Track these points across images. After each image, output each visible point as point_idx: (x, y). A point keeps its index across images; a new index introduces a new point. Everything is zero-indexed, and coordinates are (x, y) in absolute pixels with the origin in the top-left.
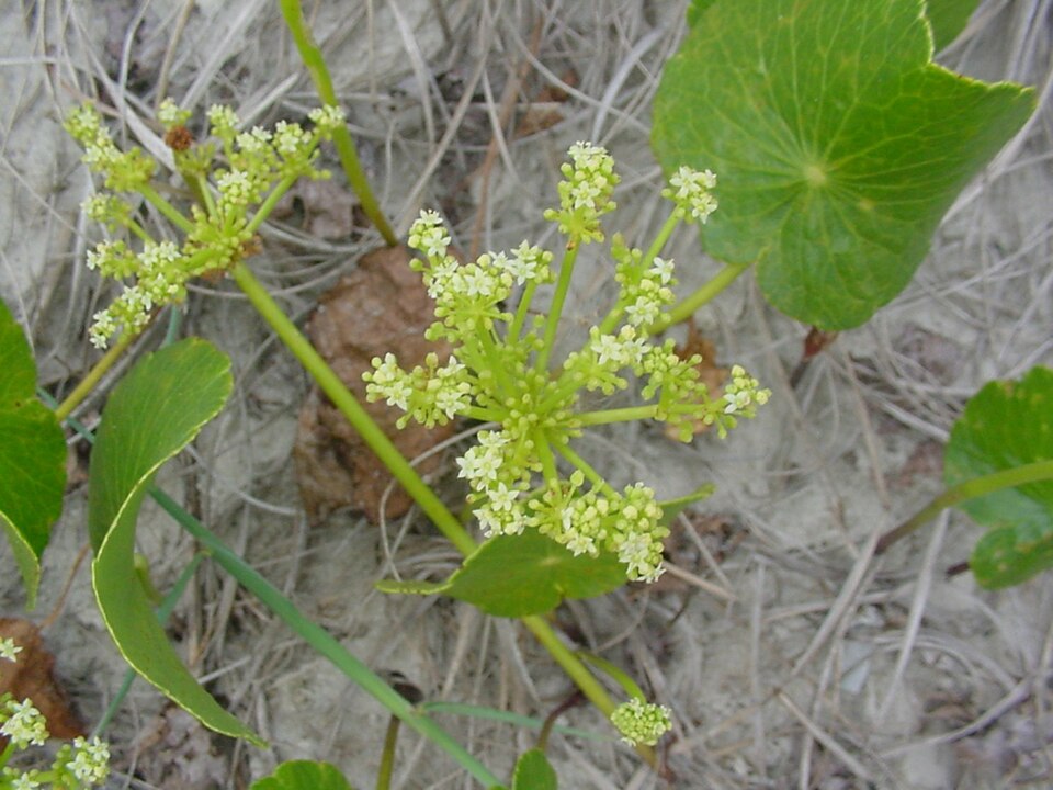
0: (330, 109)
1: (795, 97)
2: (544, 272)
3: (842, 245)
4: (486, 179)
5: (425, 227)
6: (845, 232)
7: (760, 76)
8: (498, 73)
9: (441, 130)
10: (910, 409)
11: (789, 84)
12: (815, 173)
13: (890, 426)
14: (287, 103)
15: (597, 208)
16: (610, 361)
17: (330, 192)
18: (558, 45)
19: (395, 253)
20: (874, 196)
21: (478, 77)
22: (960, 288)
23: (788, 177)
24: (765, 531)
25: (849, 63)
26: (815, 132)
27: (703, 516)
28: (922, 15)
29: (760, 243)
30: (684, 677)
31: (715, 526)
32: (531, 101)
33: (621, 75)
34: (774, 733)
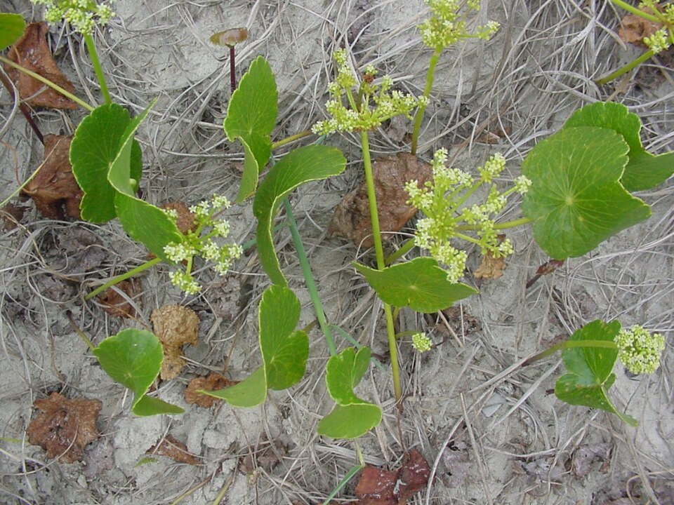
0: (426, 98)
1: (576, 173)
2: (469, 184)
3: (568, 229)
4: (459, 150)
5: (441, 153)
6: (570, 225)
7: (569, 161)
8: (484, 115)
9: (453, 123)
10: (567, 320)
11: (576, 168)
12: (569, 200)
13: (555, 320)
14: (403, 83)
15: (494, 174)
16: (475, 214)
17: (401, 123)
18: (510, 116)
19: (413, 157)
20: (585, 217)
21: (476, 113)
22: (609, 285)
23: (561, 197)
24: (488, 332)
25: (597, 170)
26: (576, 187)
27: (468, 315)
28: (624, 166)
29: (541, 215)
30: (428, 373)
31: (471, 320)
32: (490, 131)
33: (527, 139)
34: (449, 414)
